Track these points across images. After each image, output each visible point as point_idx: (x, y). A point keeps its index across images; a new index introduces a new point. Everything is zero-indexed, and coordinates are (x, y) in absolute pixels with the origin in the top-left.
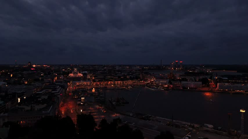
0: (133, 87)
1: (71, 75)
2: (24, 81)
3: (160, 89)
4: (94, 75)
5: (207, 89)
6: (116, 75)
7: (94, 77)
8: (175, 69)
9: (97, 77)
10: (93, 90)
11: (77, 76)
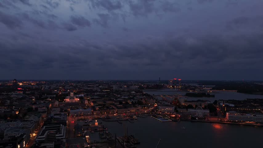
0: (138, 116)
1: (68, 100)
2: (15, 110)
3: (167, 119)
4: (93, 100)
5: (215, 119)
6: (116, 99)
7: (93, 102)
8: (173, 87)
9: (96, 103)
10: (95, 123)
11: (74, 101)
